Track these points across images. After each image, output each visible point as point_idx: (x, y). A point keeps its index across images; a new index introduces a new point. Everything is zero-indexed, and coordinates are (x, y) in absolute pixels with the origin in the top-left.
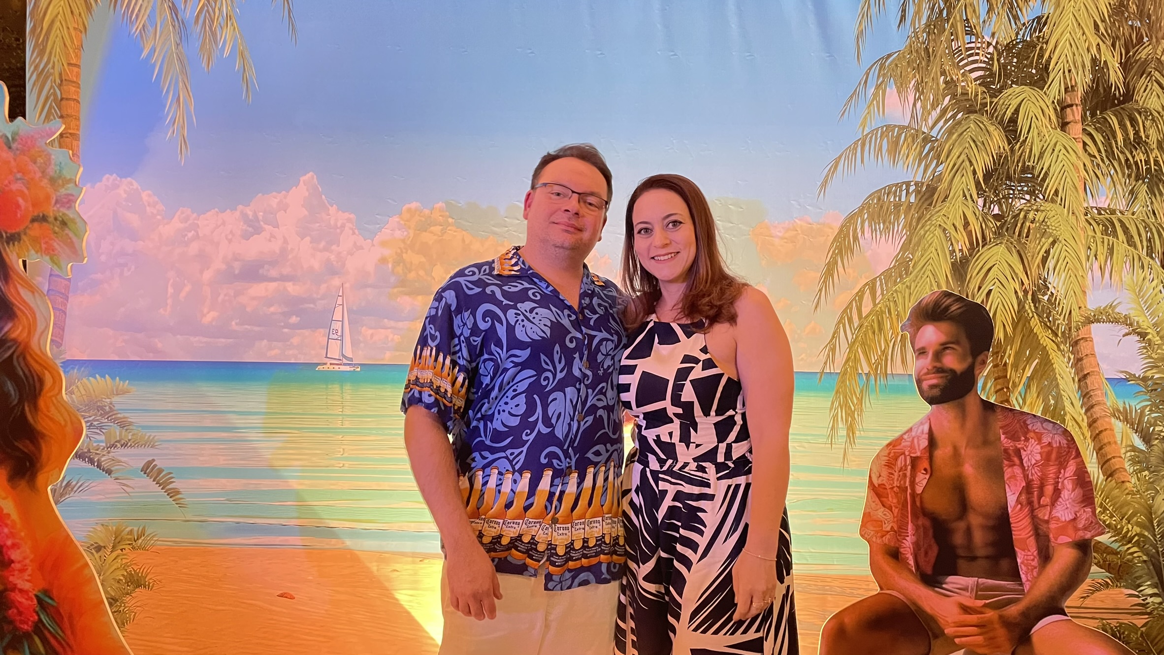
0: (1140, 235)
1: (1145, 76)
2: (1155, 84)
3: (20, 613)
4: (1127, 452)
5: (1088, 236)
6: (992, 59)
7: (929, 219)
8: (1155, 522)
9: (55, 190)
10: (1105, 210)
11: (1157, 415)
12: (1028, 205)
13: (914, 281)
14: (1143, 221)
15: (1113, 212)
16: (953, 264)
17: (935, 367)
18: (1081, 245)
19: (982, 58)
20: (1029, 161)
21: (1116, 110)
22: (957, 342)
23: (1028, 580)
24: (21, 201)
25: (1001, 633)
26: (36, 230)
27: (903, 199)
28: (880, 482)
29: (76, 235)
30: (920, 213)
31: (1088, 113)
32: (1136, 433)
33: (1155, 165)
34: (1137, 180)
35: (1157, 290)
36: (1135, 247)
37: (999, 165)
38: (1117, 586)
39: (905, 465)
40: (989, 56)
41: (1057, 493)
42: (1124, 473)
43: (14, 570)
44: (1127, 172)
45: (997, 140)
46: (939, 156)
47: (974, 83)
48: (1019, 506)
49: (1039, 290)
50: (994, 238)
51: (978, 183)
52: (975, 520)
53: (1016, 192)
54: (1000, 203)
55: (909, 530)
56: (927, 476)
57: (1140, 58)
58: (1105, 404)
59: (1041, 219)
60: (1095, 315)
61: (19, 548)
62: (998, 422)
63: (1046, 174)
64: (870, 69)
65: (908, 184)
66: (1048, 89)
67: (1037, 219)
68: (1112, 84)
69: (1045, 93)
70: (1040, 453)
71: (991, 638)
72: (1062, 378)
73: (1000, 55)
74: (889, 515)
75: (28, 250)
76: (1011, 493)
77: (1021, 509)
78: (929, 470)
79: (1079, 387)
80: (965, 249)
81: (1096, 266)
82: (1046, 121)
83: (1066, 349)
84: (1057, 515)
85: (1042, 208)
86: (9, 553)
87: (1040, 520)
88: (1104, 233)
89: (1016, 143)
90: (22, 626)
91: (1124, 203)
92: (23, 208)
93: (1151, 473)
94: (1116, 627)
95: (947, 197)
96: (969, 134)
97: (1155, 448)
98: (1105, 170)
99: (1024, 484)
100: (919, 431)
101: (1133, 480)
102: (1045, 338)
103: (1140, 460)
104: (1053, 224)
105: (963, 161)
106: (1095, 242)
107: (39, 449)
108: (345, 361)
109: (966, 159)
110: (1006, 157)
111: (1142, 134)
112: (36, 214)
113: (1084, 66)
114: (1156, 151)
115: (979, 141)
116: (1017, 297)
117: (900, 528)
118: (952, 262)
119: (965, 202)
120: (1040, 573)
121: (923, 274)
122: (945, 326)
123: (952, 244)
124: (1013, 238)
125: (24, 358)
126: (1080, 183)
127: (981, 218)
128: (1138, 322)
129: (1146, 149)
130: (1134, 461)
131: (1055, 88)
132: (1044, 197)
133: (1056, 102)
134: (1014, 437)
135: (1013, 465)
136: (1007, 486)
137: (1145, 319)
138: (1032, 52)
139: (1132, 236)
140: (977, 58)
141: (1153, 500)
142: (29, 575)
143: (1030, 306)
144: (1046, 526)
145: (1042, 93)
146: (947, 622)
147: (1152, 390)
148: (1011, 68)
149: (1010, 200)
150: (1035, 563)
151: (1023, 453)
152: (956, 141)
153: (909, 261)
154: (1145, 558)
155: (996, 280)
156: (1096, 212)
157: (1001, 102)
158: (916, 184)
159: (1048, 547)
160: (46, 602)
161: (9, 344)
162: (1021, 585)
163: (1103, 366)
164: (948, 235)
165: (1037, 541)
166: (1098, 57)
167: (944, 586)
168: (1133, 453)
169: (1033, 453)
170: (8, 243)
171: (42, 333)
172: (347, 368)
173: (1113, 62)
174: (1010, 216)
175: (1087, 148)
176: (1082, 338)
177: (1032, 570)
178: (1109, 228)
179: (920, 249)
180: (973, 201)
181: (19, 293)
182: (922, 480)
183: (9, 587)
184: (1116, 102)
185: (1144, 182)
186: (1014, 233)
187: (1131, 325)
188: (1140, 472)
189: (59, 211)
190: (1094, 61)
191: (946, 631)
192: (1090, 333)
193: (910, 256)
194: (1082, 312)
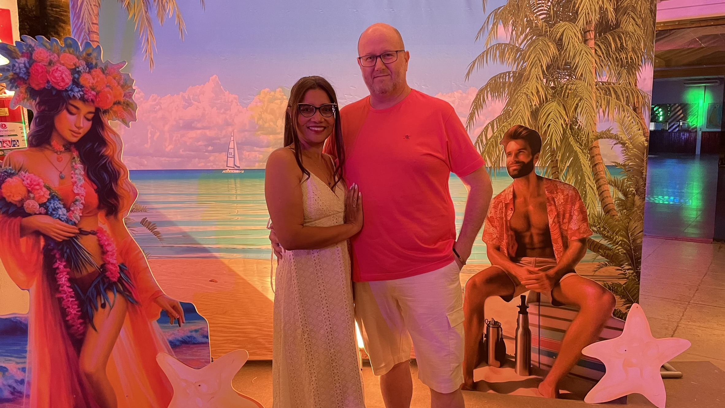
0: (623, 95)
1: (626, 14)
2: (631, 18)
3: (112, 274)
4: (615, 201)
5: (597, 96)
6: (550, 9)
7: (520, 90)
8: (629, 234)
9: (124, 91)
10: (605, 82)
11: (630, 182)
12: (568, 81)
13: (513, 121)
14: (624, 88)
15: (609, 84)
16: (532, 112)
17: (515, 161)
18: (594, 102)
19: (545, 8)
20: (568, 60)
21: (611, 33)
22: (525, 149)
23: (558, 258)
24: (108, 95)
25: (546, 282)
26: (116, 108)
27: (507, 80)
28: (491, 215)
29: (133, 110)
30: (515, 87)
31: (597, 34)
32: (620, 192)
33: (630, 59)
34: (621, 67)
35: (631, 122)
36: (620, 101)
37: (554, 62)
38: (611, 265)
39: (502, 207)
40: (548, 7)
41: (571, 216)
42: (614, 211)
43: (109, 255)
44: (616, 63)
45: (553, 49)
46: (525, 58)
47: (541, 21)
48: (554, 224)
49: (573, 123)
50: (551, 99)
51: (543, 72)
52: (534, 231)
53: (562, 75)
54: (554, 81)
55: (505, 237)
56: (513, 212)
57: (624, 6)
58: (605, 178)
59: (574, 88)
60: (600, 135)
61: (110, 245)
62: (544, 185)
63: (577, 66)
64: (490, 15)
65: (509, 73)
66: (577, 23)
67: (572, 89)
68: (609, 20)
69: (576, 25)
70: (563, 199)
71: (543, 285)
72: (584, 166)
73: (554, 6)
74: (495, 231)
75: (112, 117)
76: (550, 218)
77: (555, 225)
78: (513, 209)
79: (593, 171)
80: (537, 104)
81: (601, 111)
82: (576, 39)
83: (586, 152)
84: (571, 227)
85: (575, 83)
86: (106, 248)
87: (564, 230)
88: (605, 94)
89: (562, 51)
90: (113, 279)
91: (615, 79)
92: (110, 98)
93: (627, 211)
94: (611, 285)
95: (528, 79)
96: (539, 47)
97: (629, 199)
98: (605, 62)
99: (556, 213)
100: (509, 191)
101: (619, 214)
102: (576, 147)
103: (622, 204)
104: (580, 91)
105: (536, 60)
106: (601, 99)
107: (118, 202)
108: (236, 168)
109: (537, 59)
110: (557, 58)
111: (624, 44)
112: (115, 101)
113: (595, 11)
114: (631, 52)
115: (544, 50)
116: (563, 127)
117: (500, 236)
118: (531, 111)
119: (538, 81)
120: (563, 254)
121: (517, 117)
122: (520, 141)
123: (531, 102)
124: (560, 98)
125: (111, 163)
126: (593, 70)
127: (545, 89)
128: (621, 138)
129: (626, 52)
130: (619, 206)
131: (581, 22)
132: (576, 78)
133: (581, 29)
134: (551, 192)
135: (550, 205)
136: (548, 215)
137: (625, 136)
138: (569, 5)
139: (619, 96)
140: (542, 8)
141: (628, 224)
142: (115, 257)
143: (569, 132)
144: (566, 232)
145: (575, 25)
146: (522, 278)
147: (628, 171)
148: (559, 13)
149: (559, 79)
150: (561, 249)
151: (556, 199)
152: (532, 50)
153: (510, 111)
154: (625, 252)
155: (552, 119)
156: (601, 84)
157: (554, 30)
158: (513, 72)
159: (567, 243)
160: (123, 268)
161: (104, 157)
162: (555, 260)
163: (605, 160)
164: (529, 97)
165: (562, 239)
166: (603, 6)
167: (521, 262)
168: (619, 202)
169: (560, 199)
170: (103, 114)
171: (119, 151)
172: (237, 171)
173: (610, 8)
174: (559, 87)
175: (597, 52)
176: (594, 147)
177: (560, 253)
178: (607, 92)
179: (515, 105)
180: (541, 80)
181: (108, 135)
182: (510, 213)
183: (106, 262)
184: (611, 28)
185: (625, 68)
186: (561, 95)
187: (618, 139)
188: (622, 210)
189: (125, 100)
190: (601, 8)
191: (522, 283)
192: (598, 144)
193: (511, 108)
194: (594, 134)
